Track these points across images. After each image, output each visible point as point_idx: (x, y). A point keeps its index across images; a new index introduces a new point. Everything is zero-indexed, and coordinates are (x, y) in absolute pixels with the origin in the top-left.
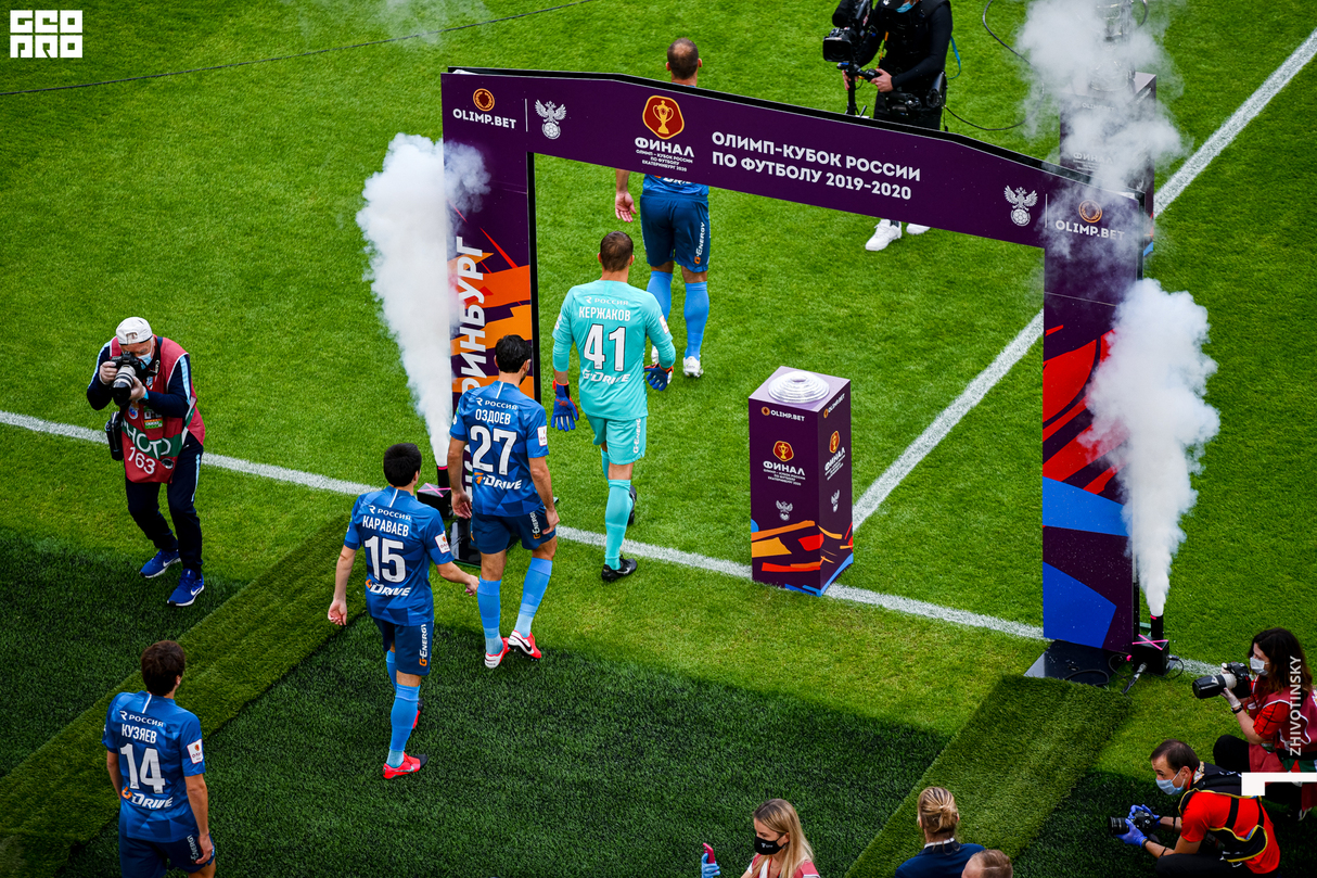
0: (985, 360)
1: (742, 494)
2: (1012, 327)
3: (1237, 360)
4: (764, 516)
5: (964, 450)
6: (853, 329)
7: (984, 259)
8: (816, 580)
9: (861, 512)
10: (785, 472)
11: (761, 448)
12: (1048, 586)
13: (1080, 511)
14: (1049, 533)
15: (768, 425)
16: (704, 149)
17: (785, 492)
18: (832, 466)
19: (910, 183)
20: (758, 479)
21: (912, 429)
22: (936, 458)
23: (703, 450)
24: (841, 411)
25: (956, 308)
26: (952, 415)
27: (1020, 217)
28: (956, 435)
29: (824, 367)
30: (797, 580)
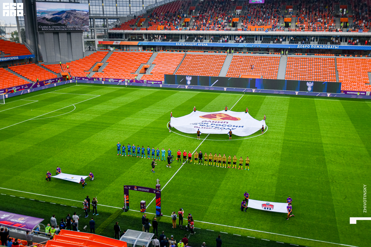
0: (152, 200)
1: (140, 207)
2: (154, 198)
3: (165, 199)
4: (141, 209)
6: (145, 198)
7: (152, 194)
8: (144, 212)
9: (146, 208)
10: (142, 206)
11: (141, 205)
12: (156, 212)
13: (158, 208)
14: (156, 209)
15: (141, 204)
16: (138, 189)
17: (142, 207)
18: (145, 206)
19: (149, 190)
20: (141, 206)
21: (149, 203)
22: (150, 205)
23: (138, 205)
24: (145, 203)
25: (151, 197)
26: (151, 203)
27: (154, 192)
28: (151, 204)
29: (144, 200)
30: (143, 212)
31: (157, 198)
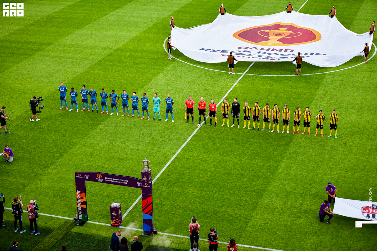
0: (135, 201)
1: (110, 217)
2: (137, 197)
3: (162, 199)
4: (112, 219)
5: (133, 211)
6: (120, 198)
7: (134, 190)
8: (118, 226)
9: (123, 218)
10: (114, 214)
11: (112, 212)
12: (144, 225)
13: (148, 217)
14: (143, 219)
15: (112, 209)
16: (104, 179)
17: (114, 216)
18: (119, 213)
19: (127, 182)
20: (111, 215)
21: (127, 209)
22: (130, 212)
23: (105, 212)
24: (120, 208)
25: (132, 195)
26: (132, 207)
27: (139, 185)
28: (132, 209)
29: (118, 202)
30: (116, 226)
31: (144, 198)
